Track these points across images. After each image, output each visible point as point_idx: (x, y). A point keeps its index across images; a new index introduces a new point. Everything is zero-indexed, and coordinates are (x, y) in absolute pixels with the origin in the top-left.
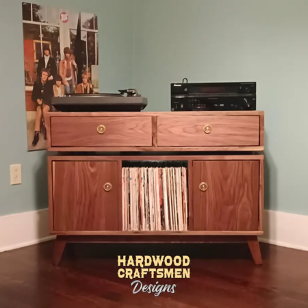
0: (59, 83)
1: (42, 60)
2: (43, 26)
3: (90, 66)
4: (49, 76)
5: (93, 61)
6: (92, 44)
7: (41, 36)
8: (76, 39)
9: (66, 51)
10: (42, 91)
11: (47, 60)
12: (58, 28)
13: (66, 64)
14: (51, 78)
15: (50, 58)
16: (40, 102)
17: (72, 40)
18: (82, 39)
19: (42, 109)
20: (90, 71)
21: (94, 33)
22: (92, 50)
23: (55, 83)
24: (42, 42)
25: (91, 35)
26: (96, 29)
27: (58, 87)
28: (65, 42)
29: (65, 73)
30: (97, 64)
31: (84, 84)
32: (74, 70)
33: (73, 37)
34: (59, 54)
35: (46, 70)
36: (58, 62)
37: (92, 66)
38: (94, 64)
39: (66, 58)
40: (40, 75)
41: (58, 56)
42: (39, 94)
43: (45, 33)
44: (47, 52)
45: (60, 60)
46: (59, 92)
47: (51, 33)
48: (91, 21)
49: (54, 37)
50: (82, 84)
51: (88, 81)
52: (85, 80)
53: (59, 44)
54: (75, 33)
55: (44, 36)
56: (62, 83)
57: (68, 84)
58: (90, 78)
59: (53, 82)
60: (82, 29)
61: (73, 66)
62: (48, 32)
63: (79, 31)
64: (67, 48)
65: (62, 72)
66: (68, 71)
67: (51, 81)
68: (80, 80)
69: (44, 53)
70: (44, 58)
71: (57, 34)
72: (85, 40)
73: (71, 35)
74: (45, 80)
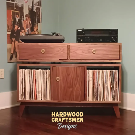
0: (23, 31)
1: (15, 20)
2: (16, 4)
3: (37, 24)
4: (18, 28)
5: (39, 21)
6: (39, 13)
7: (15, 8)
8: (31, 11)
9: (26, 16)
10: (15, 35)
11: (17, 20)
12: (23, 5)
13: (26, 22)
14: (19, 28)
15: (19, 19)
16: (14, 40)
17: (29, 11)
18: (34, 11)
19: (15, 43)
20: (38, 26)
21: (40, 8)
22: (39, 16)
23: (21, 31)
24: (15, 11)
25: (38, 9)
26: (41, 6)
27: (22, 33)
28: (26, 12)
29: (26, 26)
30: (41, 23)
31: (35, 32)
32: (30, 25)
33: (30, 10)
34: (23, 17)
35: (17, 25)
36: (22, 21)
37: (39, 24)
38: (40, 23)
39: (27, 19)
40: (14, 27)
41: (22, 18)
42: (14, 36)
43: (17, 7)
44: (17, 16)
45: (23, 20)
47: (20, 7)
48: (38, 2)
49: (21, 9)
50: (34, 32)
51: (37, 31)
52: (35, 30)
53: (23, 12)
54: (31, 8)
55: (16, 8)
56: (24, 31)
57: (27, 32)
58: (38, 29)
59: (20, 30)
60: (34, 6)
61: (30, 23)
62: (18, 7)
63: (33, 7)
64: (27, 15)
65: (24, 26)
66: (27, 25)
67: (19, 30)
68: (33, 30)
69: (16, 17)
70: (16, 19)
71: (22, 8)
72: (36, 11)
73: (29, 8)
74: (16, 29)
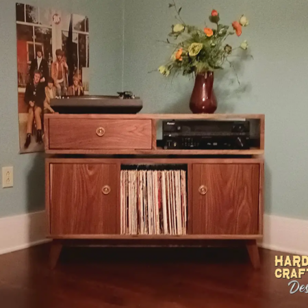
0: (50, 84)
1: (34, 62)
2: (36, 27)
3: (80, 69)
4: (41, 78)
5: (84, 63)
6: (83, 46)
7: (34, 37)
8: (68, 41)
9: (58, 52)
10: (34, 93)
12: (50, 29)
13: (58, 65)
14: (44, 79)
15: (42, 60)
16: (32, 104)
17: (63, 42)
18: (73, 41)
19: (34, 111)
20: (81, 73)
21: (85, 36)
22: (83, 52)
23: (47, 85)
24: (34, 43)
25: (82, 37)
26: (87, 31)
27: (50, 89)
28: (57, 44)
30: (88, 66)
31: (75, 86)
32: (66, 72)
33: (65, 39)
34: (51, 56)
35: (39, 72)
36: (50, 64)
37: (83, 69)
38: (85, 66)
39: (58, 60)
40: (32, 77)
41: (50, 58)
42: (31, 96)
43: (38, 34)
44: (40, 53)
45: (52, 62)
46: (50, 93)
47: (44, 35)
48: (82, 23)
49: (46, 38)
50: (73, 87)
51: (79, 83)
52: (76, 82)
53: (51, 45)
54: (67, 35)
55: (37, 37)
56: (54, 85)
57: (59, 86)
58: (81, 81)
59: (45, 84)
60: (73, 31)
61: (65, 68)
62: (41, 34)
63: (70, 33)
64: (60, 50)
65: (54, 74)
66: (60, 73)
67: (43, 83)
68: (71, 83)
69: (37, 55)
70: (36, 60)
71: (49, 35)
72: (77, 42)
73: (63, 36)
74: (37, 81)
